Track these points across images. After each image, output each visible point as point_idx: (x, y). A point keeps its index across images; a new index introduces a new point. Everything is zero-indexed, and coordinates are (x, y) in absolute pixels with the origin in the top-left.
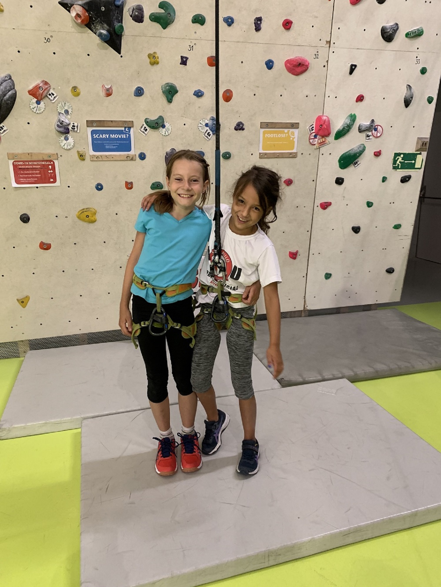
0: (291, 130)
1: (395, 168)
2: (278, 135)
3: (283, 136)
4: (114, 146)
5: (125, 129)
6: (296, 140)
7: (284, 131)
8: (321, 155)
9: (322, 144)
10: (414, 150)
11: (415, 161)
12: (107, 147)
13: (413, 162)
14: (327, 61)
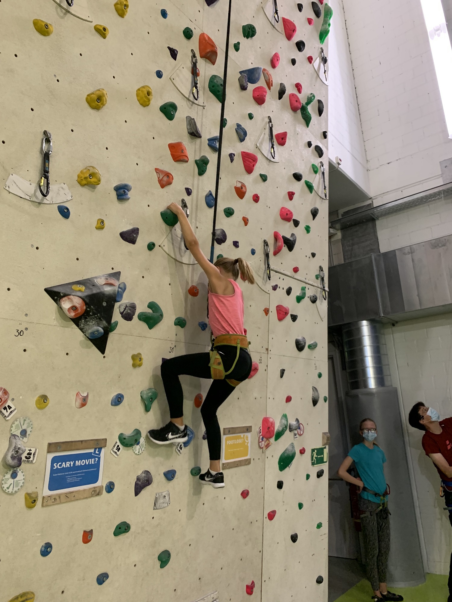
0: (246, 434)
1: (313, 464)
2: (236, 440)
3: (240, 441)
4: (77, 477)
5: (95, 451)
6: (249, 445)
7: (241, 435)
8: (266, 459)
9: (267, 446)
10: (322, 445)
11: (323, 455)
12: (69, 480)
13: (322, 456)
14: (267, 366)
